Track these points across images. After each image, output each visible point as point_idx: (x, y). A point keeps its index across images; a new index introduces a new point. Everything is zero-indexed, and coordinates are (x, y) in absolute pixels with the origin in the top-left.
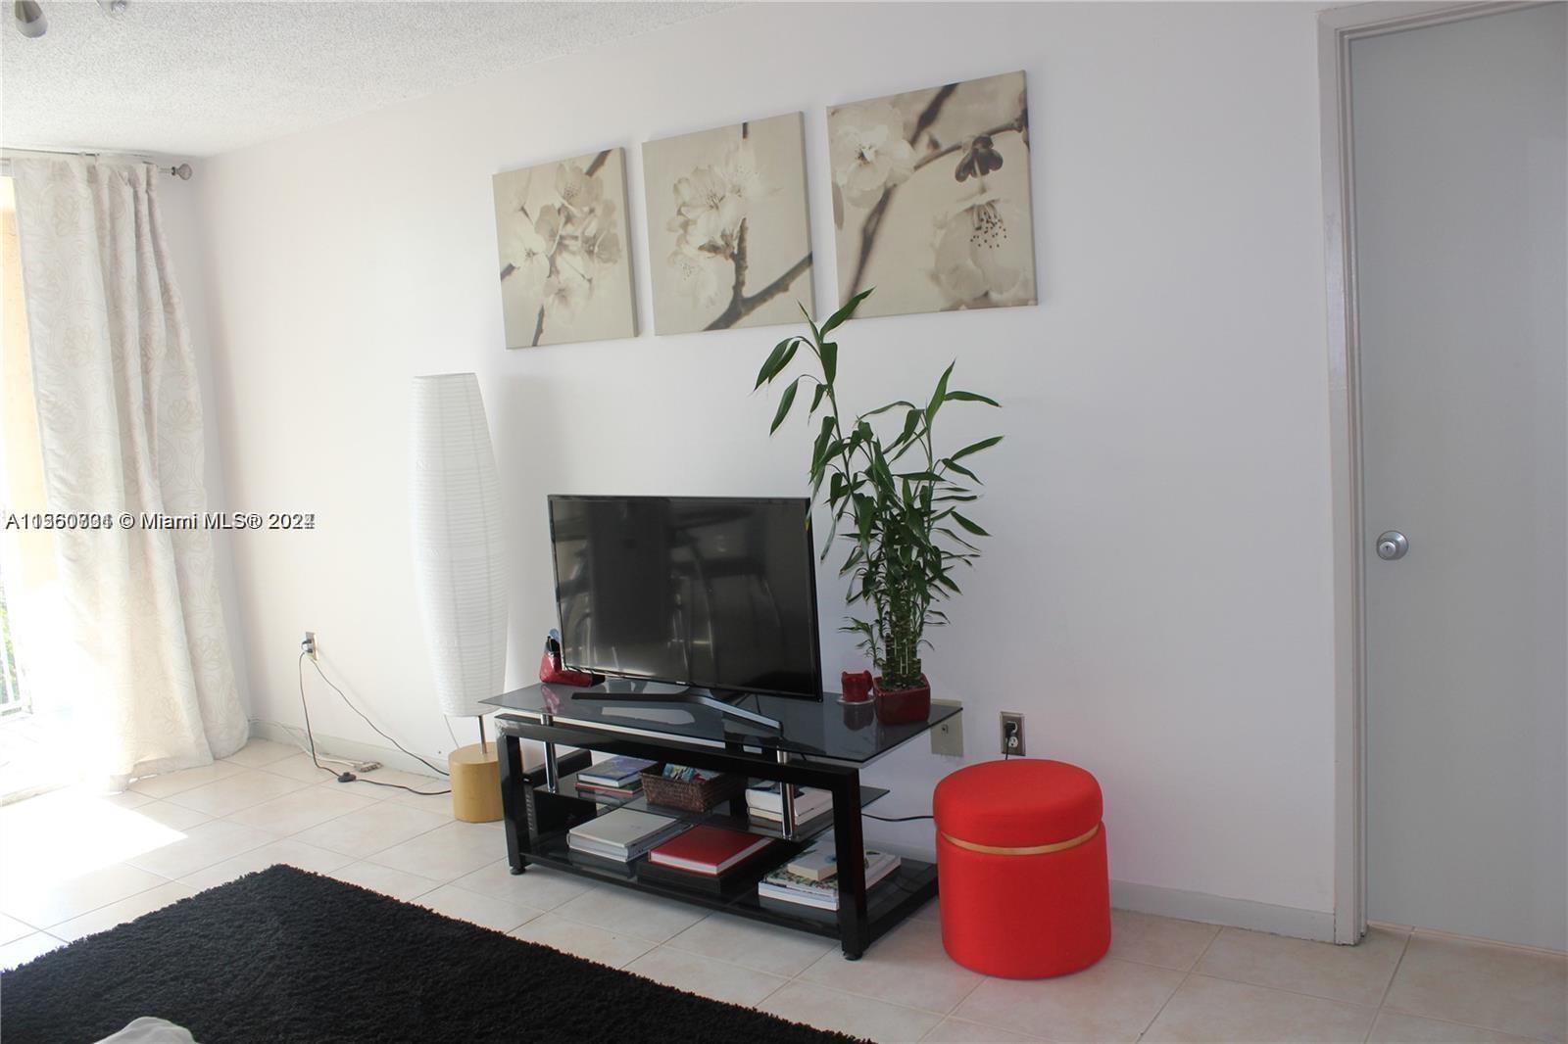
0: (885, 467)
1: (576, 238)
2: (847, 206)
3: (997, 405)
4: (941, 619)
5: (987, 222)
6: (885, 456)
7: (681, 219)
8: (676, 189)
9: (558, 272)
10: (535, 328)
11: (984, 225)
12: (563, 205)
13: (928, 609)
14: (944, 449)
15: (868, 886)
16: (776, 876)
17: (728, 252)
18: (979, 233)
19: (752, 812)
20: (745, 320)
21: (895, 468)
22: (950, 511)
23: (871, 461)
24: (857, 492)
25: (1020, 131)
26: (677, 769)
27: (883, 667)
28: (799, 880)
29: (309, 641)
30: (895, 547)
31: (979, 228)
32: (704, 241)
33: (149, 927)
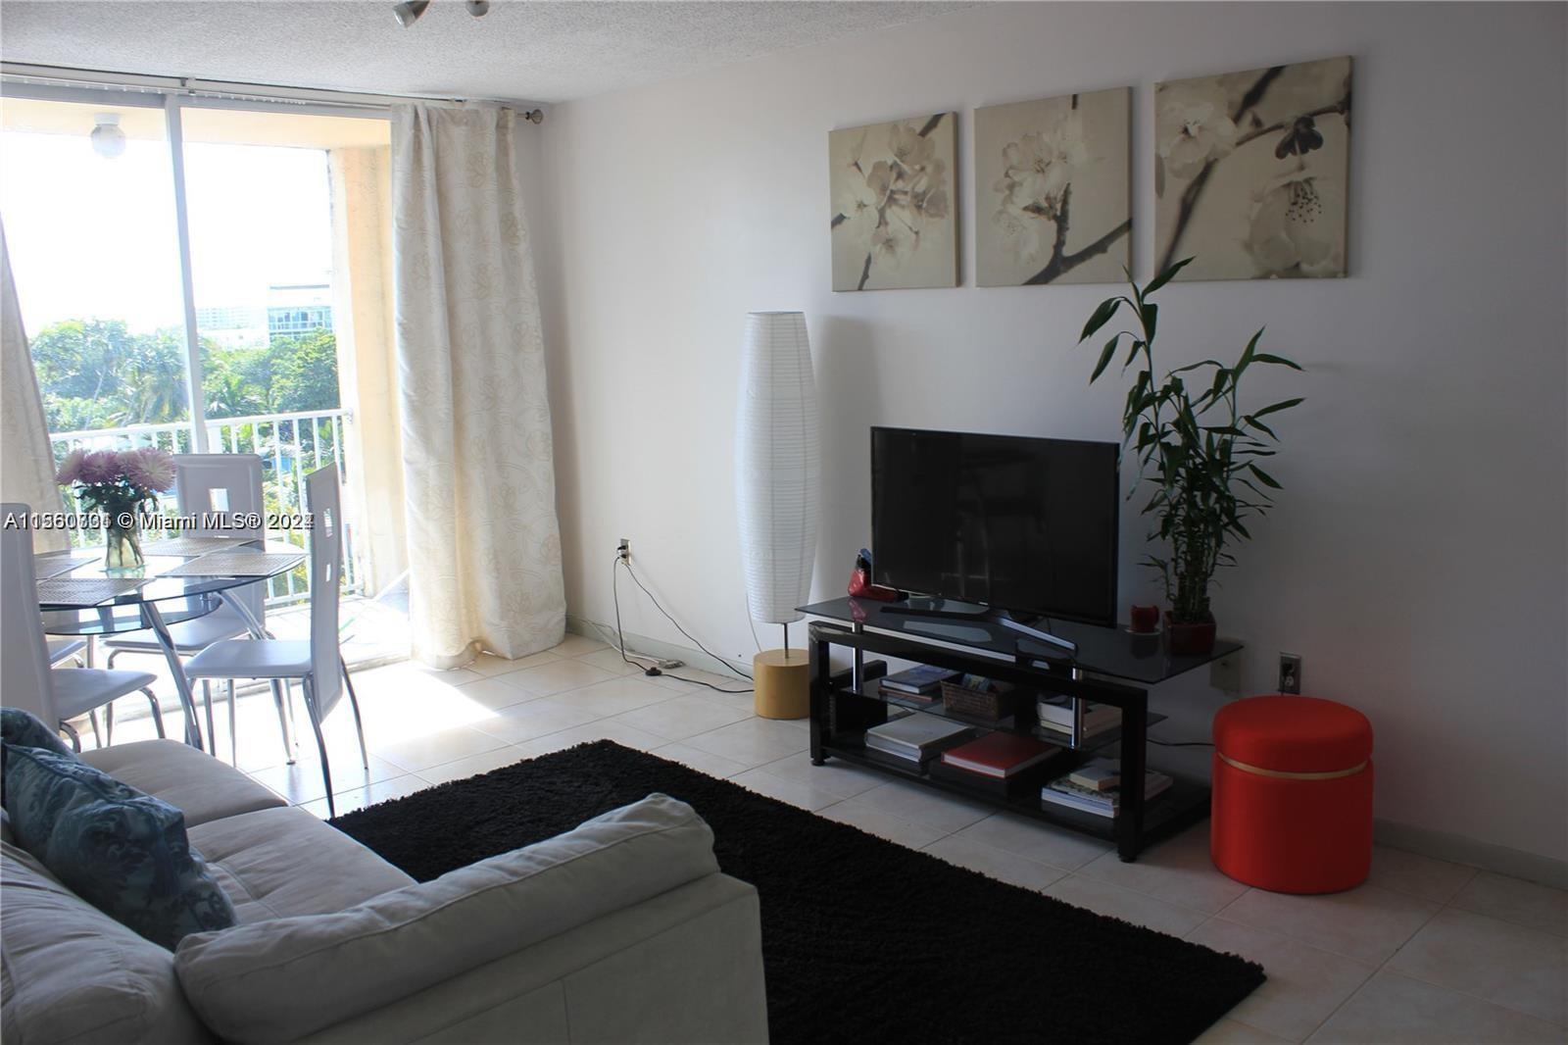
0: (1192, 419)
1: (906, 193)
2: (1169, 177)
3: (1299, 368)
4: (1231, 562)
5: (1304, 198)
6: (1192, 409)
7: (1008, 180)
8: (1005, 152)
9: (886, 224)
10: (861, 273)
11: (1301, 200)
12: (895, 162)
13: (1221, 552)
14: (1247, 408)
15: (1147, 797)
16: (1059, 784)
17: (1051, 214)
18: (1296, 208)
19: (1044, 724)
20: (1063, 277)
21: (1200, 421)
22: (1248, 464)
23: (1179, 413)
24: (1163, 440)
25: (1342, 113)
26: (976, 679)
27: (1175, 601)
28: (1080, 789)
29: (624, 547)
30: (1196, 493)
31: (1295, 204)
32: (1029, 202)
33: (501, 780)
